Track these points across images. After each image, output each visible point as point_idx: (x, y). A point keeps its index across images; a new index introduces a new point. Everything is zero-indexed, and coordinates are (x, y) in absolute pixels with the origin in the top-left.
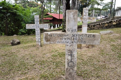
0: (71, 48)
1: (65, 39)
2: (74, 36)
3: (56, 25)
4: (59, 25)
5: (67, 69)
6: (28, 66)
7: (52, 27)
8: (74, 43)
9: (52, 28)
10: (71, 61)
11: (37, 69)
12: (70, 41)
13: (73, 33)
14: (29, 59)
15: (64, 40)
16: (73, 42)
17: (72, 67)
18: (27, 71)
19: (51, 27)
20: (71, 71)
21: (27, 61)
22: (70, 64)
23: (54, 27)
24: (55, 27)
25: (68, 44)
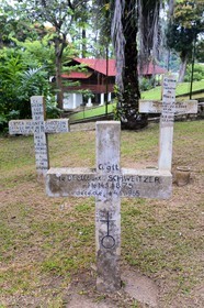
0: (107, 207)
1: (94, 186)
2: (113, 179)
3: (102, 96)
4: (110, 95)
5: (99, 252)
6: (14, 238)
7: (90, 100)
8: (115, 196)
9: (89, 104)
10: (108, 236)
11: (35, 248)
12: (103, 191)
13: (110, 173)
14: (17, 220)
15: (90, 188)
16: (110, 194)
17: (111, 248)
18: (11, 253)
19: (85, 101)
20: (109, 256)
21: (12, 224)
22: (106, 240)
23: (96, 101)
24: (99, 102)
25: (101, 197)
